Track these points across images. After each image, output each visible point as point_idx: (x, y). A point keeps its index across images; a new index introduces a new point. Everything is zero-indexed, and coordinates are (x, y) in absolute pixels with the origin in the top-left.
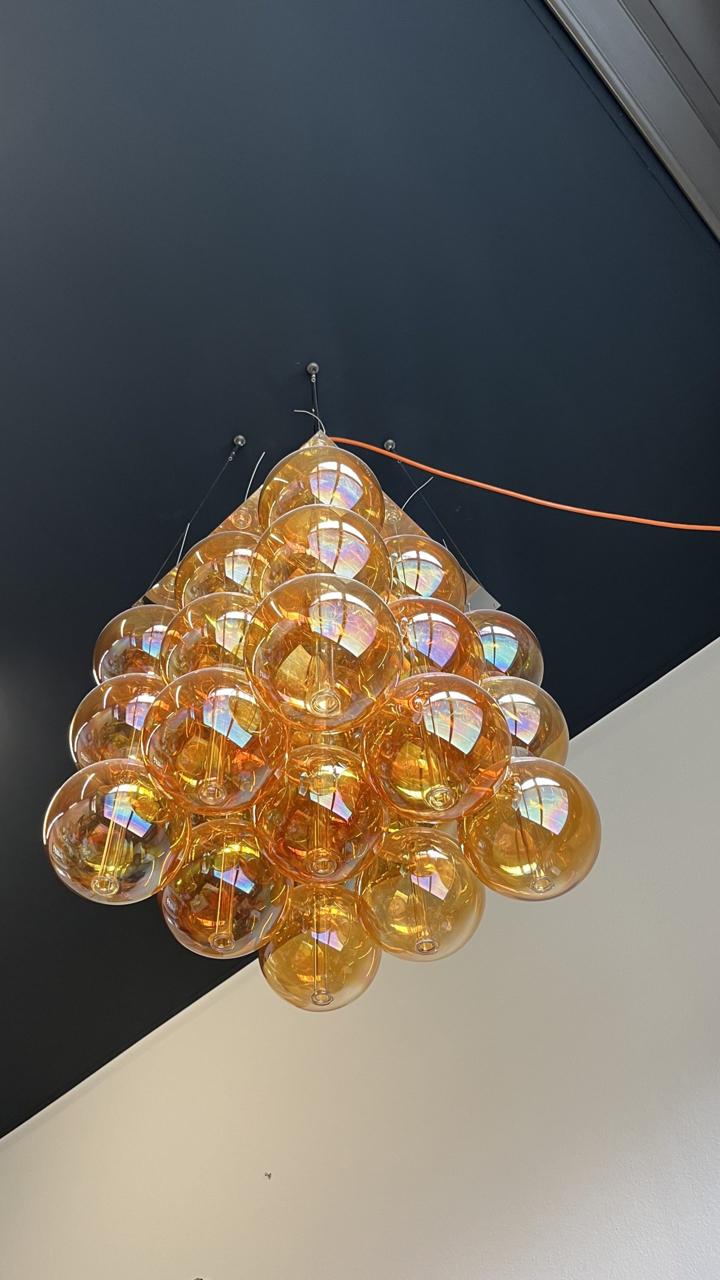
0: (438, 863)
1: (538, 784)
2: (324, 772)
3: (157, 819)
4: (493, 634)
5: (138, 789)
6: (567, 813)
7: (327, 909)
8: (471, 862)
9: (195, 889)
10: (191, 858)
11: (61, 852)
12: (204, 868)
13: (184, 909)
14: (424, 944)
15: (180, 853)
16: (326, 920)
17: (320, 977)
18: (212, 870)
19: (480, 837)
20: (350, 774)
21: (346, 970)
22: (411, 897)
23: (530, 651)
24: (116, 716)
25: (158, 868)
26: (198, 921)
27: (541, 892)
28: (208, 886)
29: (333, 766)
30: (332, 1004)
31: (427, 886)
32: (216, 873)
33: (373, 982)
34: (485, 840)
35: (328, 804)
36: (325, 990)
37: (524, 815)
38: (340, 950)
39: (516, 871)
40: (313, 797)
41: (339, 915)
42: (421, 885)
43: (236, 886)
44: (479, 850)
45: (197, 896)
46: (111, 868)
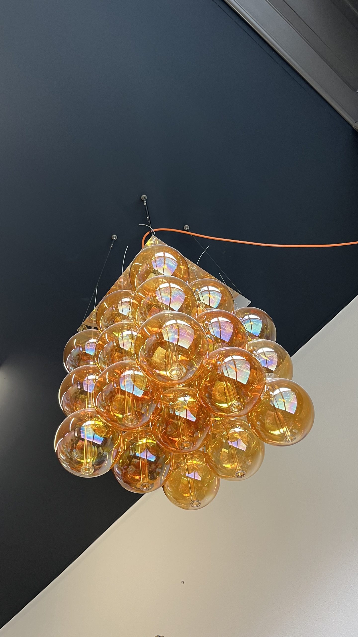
0: (240, 433)
1: (281, 391)
2: (180, 401)
3: (106, 435)
4: (250, 319)
5: (95, 422)
6: (296, 403)
7: (191, 461)
8: (255, 432)
9: (128, 463)
10: (125, 449)
11: (64, 456)
12: (131, 453)
13: (125, 473)
14: (239, 473)
15: (120, 448)
16: (192, 467)
17: (193, 493)
18: (135, 453)
19: (258, 420)
20: (192, 400)
21: (204, 488)
22: (230, 450)
23: (268, 324)
24: (79, 387)
25: (110, 457)
26: (132, 477)
27: (290, 442)
28: (134, 460)
29: (184, 397)
30: (201, 506)
31: (236, 446)
32: (137, 454)
33: (218, 493)
34: (260, 421)
35: (184, 416)
36: (196, 500)
37: (276, 407)
38: (200, 480)
39: (277, 432)
40: (177, 414)
41: (197, 464)
42: (233, 446)
43: (147, 459)
44: (258, 426)
45: (130, 466)
46: (89, 460)
